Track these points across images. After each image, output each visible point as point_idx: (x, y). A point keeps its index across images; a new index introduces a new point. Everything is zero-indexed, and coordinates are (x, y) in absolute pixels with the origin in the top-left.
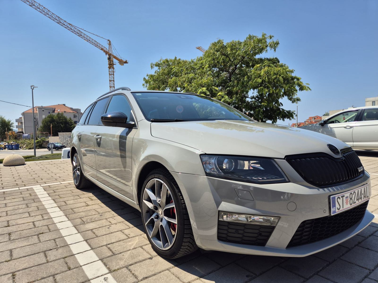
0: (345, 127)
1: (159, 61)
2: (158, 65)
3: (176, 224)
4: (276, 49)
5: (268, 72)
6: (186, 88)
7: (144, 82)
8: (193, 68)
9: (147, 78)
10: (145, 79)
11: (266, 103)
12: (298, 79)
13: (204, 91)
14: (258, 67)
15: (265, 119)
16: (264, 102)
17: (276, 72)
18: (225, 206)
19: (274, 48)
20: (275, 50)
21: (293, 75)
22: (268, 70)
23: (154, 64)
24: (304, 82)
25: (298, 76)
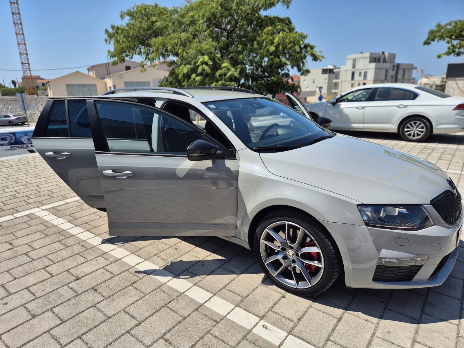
0: (357, 108)
1: (132, 8)
2: (130, 14)
3: (322, 268)
4: (290, 5)
5: (283, 39)
6: (180, 55)
7: (106, 36)
8: (181, 22)
9: (110, 30)
10: (107, 31)
11: (276, 77)
12: (312, 48)
13: (206, 60)
14: (269, 30)
15: (265, 92)
16: (274, 77)
17: (292, 39)
18: (385, 253)
19: (286, 4)
20: (288, 7)
21: (306, 41)
22: (283, 37)
23: (126, 12)
24: (317, 51)
25: (312, 44)
